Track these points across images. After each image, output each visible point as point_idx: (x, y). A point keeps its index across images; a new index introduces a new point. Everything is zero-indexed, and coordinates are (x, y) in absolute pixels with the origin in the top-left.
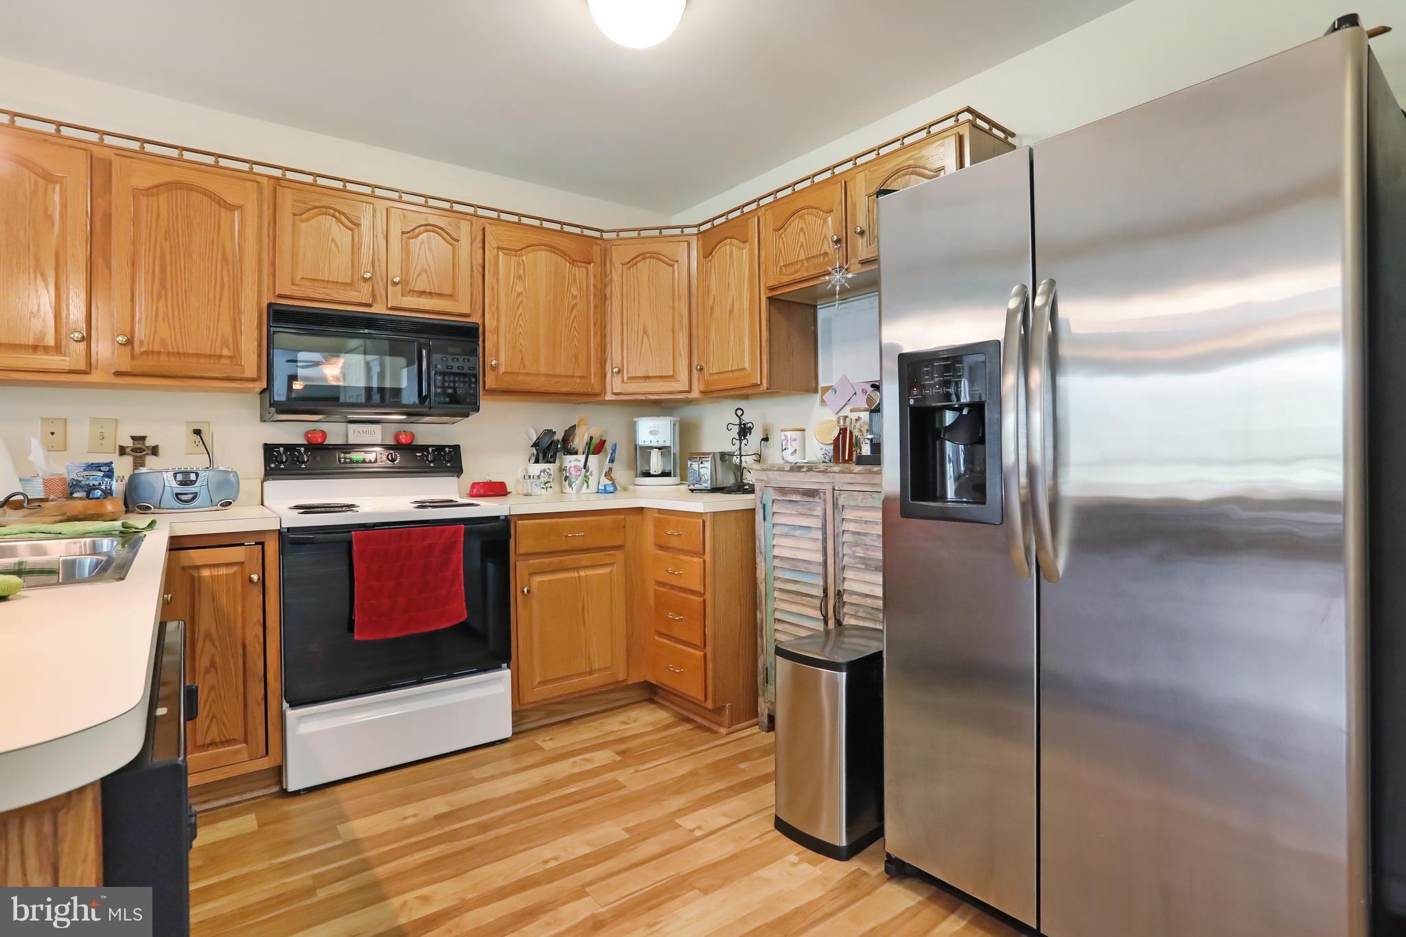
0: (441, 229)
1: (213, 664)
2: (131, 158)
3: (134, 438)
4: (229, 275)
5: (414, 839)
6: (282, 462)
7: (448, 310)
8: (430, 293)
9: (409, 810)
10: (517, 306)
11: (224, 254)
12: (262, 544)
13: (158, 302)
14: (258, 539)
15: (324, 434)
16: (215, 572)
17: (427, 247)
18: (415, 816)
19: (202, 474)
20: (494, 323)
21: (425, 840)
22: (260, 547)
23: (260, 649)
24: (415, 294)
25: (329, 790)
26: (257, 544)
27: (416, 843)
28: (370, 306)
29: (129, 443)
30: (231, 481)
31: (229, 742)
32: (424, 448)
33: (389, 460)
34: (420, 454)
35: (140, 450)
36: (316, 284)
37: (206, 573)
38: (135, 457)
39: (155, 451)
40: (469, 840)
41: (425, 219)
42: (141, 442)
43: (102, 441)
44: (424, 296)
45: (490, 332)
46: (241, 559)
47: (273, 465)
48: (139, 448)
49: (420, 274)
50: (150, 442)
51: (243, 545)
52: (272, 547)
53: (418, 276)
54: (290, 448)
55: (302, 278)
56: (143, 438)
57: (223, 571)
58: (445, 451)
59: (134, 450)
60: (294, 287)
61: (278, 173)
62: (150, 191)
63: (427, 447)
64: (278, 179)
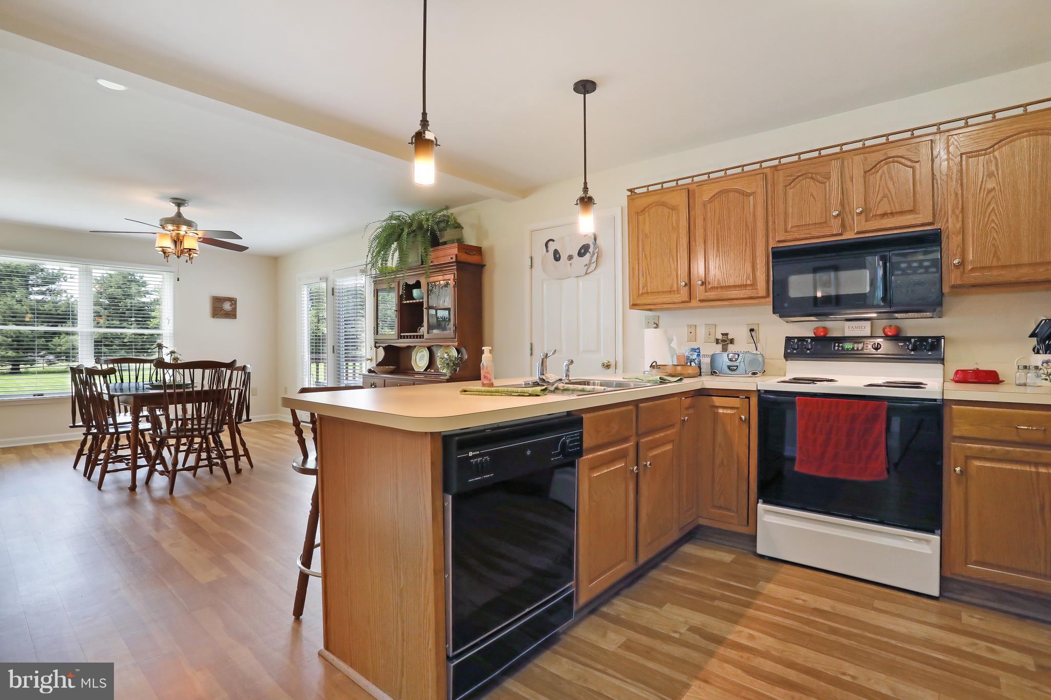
0: (901, 157)
1: (722, 462)
2: (702, 185)
3: (723, 334)
4: (749, 236)
5: (787, 610)
6: (794, 349)
7: (913, 222)
8: (892, 214)
9: (805, 596)
10: (987, 202)
11: (746, 224)
12: (749, 398)
13: (716, 259)
14: (747, 394)
15: (825, 329)
16: (725, 411)
17: (887, 177)
18: (804, 601)
19: (741, 355)
20: (959, 225)
21: (792, 614)
22: (748, 399)
23: (746, 460)
24: (878, 218)
25: (781, 564)
26: (746, 398)
27: (785, 612)
28: (841, 234)
29: (720, 337)
30: (758, 360)
31: (729, 510)
32: (908, 339)
33: (873, 348)
34: (902, 344)
35: (726, 341)
36: (801, 228)
37: (721, 411)
38: (723, 345)
39: (732, 341)
40: (817, 631)
41: (886, 154)
42: (726, 336)
43: (710, 336)
44: (886, 217)
45: (954, 234)
46: (737, 405)
47: (789, 351)
48: (724, 340)
49: (881, 200)
50: (730, 337)
51: (738, 397)
52: (754, 401)
53: (878, 204)
54: (802, 339)
55: (792, 227)
56: (727, 334)
57: (729, 411)
58: (927, 342)
59: (723, 341)
60: (787, 234)
61: (776, 162)
62: (712, 199)
63: (910, 338)
64: (776, 166)
